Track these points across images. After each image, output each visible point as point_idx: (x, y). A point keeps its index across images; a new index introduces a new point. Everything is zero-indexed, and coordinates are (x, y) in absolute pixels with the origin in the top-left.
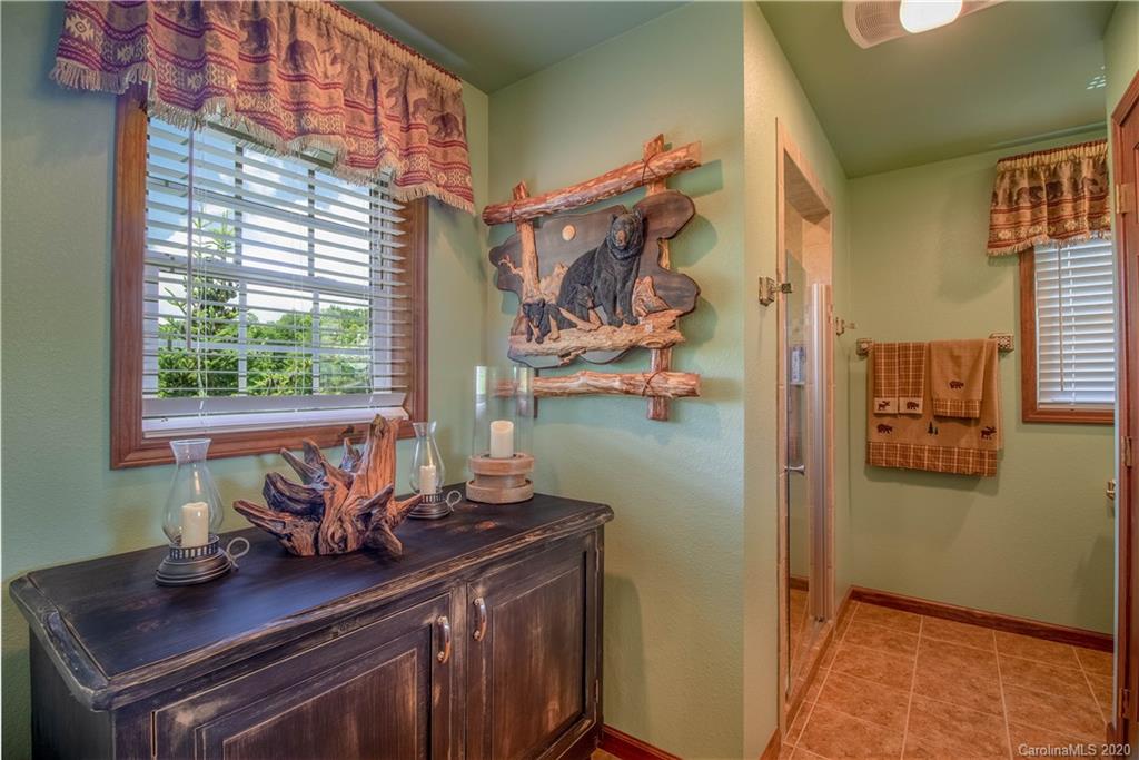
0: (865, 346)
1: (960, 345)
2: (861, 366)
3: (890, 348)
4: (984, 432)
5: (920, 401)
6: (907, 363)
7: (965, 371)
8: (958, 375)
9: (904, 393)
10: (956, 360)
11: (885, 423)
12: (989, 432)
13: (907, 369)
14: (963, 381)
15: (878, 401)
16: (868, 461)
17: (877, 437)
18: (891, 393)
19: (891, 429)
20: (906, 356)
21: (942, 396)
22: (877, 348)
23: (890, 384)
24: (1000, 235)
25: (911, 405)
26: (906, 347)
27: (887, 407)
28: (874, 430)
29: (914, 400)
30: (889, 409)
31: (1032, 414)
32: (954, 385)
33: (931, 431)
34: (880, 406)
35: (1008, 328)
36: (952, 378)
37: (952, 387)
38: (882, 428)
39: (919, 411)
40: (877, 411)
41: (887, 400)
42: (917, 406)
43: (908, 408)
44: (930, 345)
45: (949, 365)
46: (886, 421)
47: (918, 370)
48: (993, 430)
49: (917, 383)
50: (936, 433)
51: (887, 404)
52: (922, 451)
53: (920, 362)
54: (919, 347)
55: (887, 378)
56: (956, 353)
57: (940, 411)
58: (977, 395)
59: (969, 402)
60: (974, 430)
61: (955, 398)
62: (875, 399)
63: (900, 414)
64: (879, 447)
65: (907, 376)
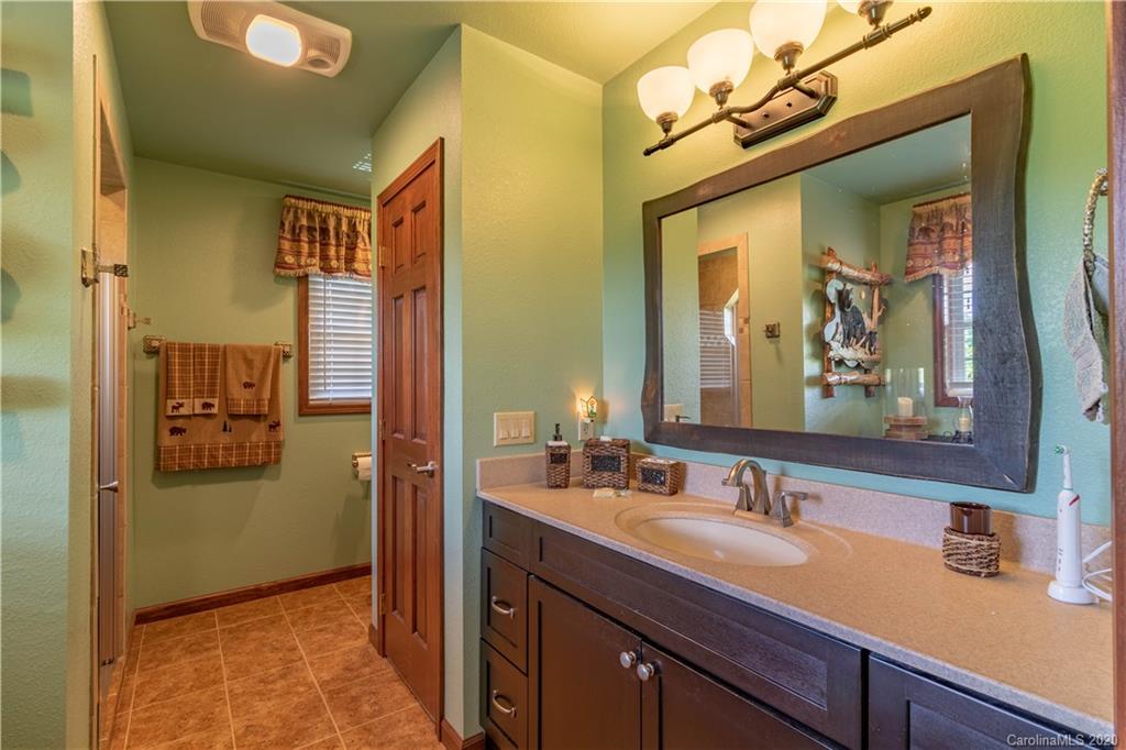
0: (155, 344)
1: (254, 350)
2: (149, 366)
3: (184, 348)
4: (271, 426)
5: (216, 402)
6: (203, 364)
7: (256, 374)
8: (250, 376)
9: (199, 394)
10: (249, 363)
11: (179, 426)
12: (275, 426)
13: (202, 371)
14: (255, 381)
15: (171, 403)
16: (157, 467)
17: (168, 440)
18: (185, 394)
19: (184, 431)
20: (202, 357)
21: (236, 396)
22: (169, 347)
23: (184, 385)
24: (286, 259)
25: (207, 406)
26: (201, 348)
27: (181, 409)
28: (166, 433)
29: (209, 401)
30: (183, 411)
31: (306, 409)
32: (247, 385)
33: (225, 430)
34: (174, 407)
35: (288, 338)
36: (245, 379)
37: (245, 387)
38: (175, 431)
39: (215, 410)
40: (170, 413)
41: (180, 401)
42: (213, 406)
43: (203, 408)
44: (225, 347)
45: (243, 367)
46: (179, 423)
47: (213, 371)
48: (278, 424)
49: (212, 384)
50: (230, 430)
51: (181, 405)
52: (217, 449)
53: (216, 364)
54: (214, 349)
55: (181, 378)
56: (250, 356)
57: (235, 410)
58: (267, 394)
59: (259, 400)
60: (263, 426)
61: (248, 397)
62: (169, 401)
63: (195, 415)
64: (171, 451)
65: (203, 377)
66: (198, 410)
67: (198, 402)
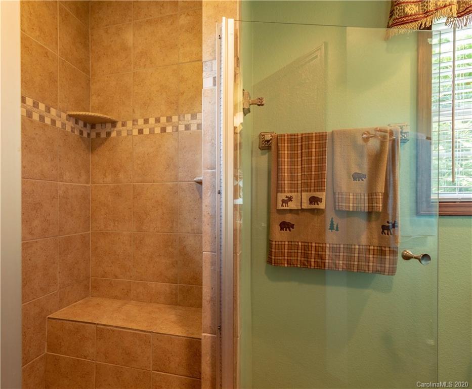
0: (268, 137)
2: (263, 160)
3: (293, 139)
4: (384, 228)
5: (322, 195)
6: (310, 154)
8: (360, 165)
9: (307, 187)
10: (359, 149)
11: (287, 220)
12: (390, 227)
13: (309, 161)
14: (365, 172)
15: (282, 196)
16: (269, 261)
17: (280, 236)
18: (293, 187)
19: (292, 226)
20: (309, 147)
21: (344, 189)
22: (279, 139)
23: (292, 178)
24: (407, 10)
25: (314, 200)
26: (308, 137)
28: (276, 228)
29: (317, 194)
30: (292, 205)
32: (357, 177)
33: (332, 228)
34: (283, 201)
36: (355, 169)
37: (355, 179)
38: (285, 226)
39: (322, 206)
40: (280, 207)
41: (289, 195)
42: (320, 200)
43: (311, 203)
45: (352, 156)
46: (288, 218)
47: (321, 161)
49: (320, 177)
50: (337, 230)
51: (290, 199)
52: (323, 249)
53: (323, 153)
54: (321, 137)
55: (291, 171)
56: (360, 141)
57: (343, 206)
58: (381, 188)
59: (372, 194)
60: (375, 225)
61: (358, 191)
62: (279, 194)
63: (302, 210)
64: (281, 246)
65: (310, 169)
66: (306, 205)
67: (306, 196)
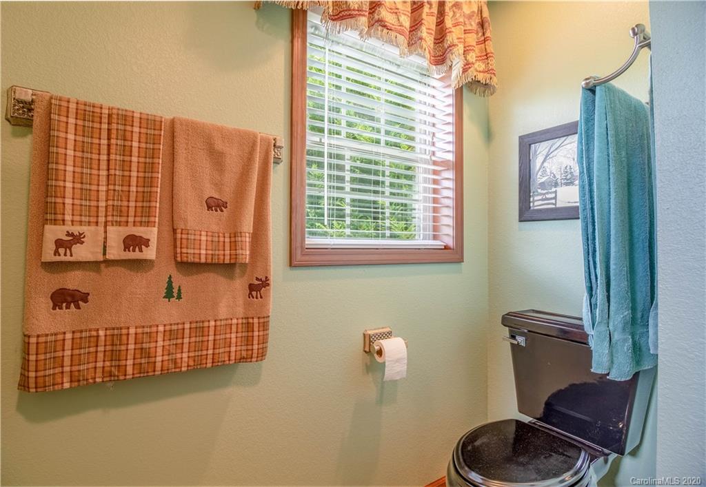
0: (25, 94)
1: (227, 135)
3: (87, 114)
4: (252, 288)
5: (152, 233)
6: (126, 151)
7: (230, 178)
8: (218, 186)
9: (118, 215)
10: (217, 159)
11: (71, 286)
12: (258, 287)
13: (126, 166)
14: (227, 196)
15: (53, 233)
16: (24, 385)
17: (49, 321)
18: (91, 216)
19: (85, 297)
20: (125, 137)
21: (192, 224)
23: (85, 194)
25: (133, 242)
26: (126, 118)
27: (76, 249)
28: (42, 303)
29: (139, 231)
30: (81, 253)
31: (300, 258)
32: (214, 205)
33: (169, 295)
34: (59, 243)
36: (210, 192)
37: (209, 208)
38: (63, 298)
39: (150, 253)
40: (49, 255)
41: (76, 229)
42: (146, 243)
43: (126, 248)
44: (173, 122)
45: (205, 166)
46: (73, 280)
47: (149, 168)
48: (265, 283)
49: (146, 197)
50: (179, 297)
51: (77, 239)
52: (152, 336)
53: (153, 154)
54: (151, 123)
55: (80, 178)
56: (219, 145)
57: (190, 254)
58: (247, 225)
59: (235, 235)
60: (239, 285)
61: (215, 228)
62: (47, 227)
63: (109, 263)
64: (52, 346)
65: (127, 181)
66: (116, 252)
67: (116, 235)
